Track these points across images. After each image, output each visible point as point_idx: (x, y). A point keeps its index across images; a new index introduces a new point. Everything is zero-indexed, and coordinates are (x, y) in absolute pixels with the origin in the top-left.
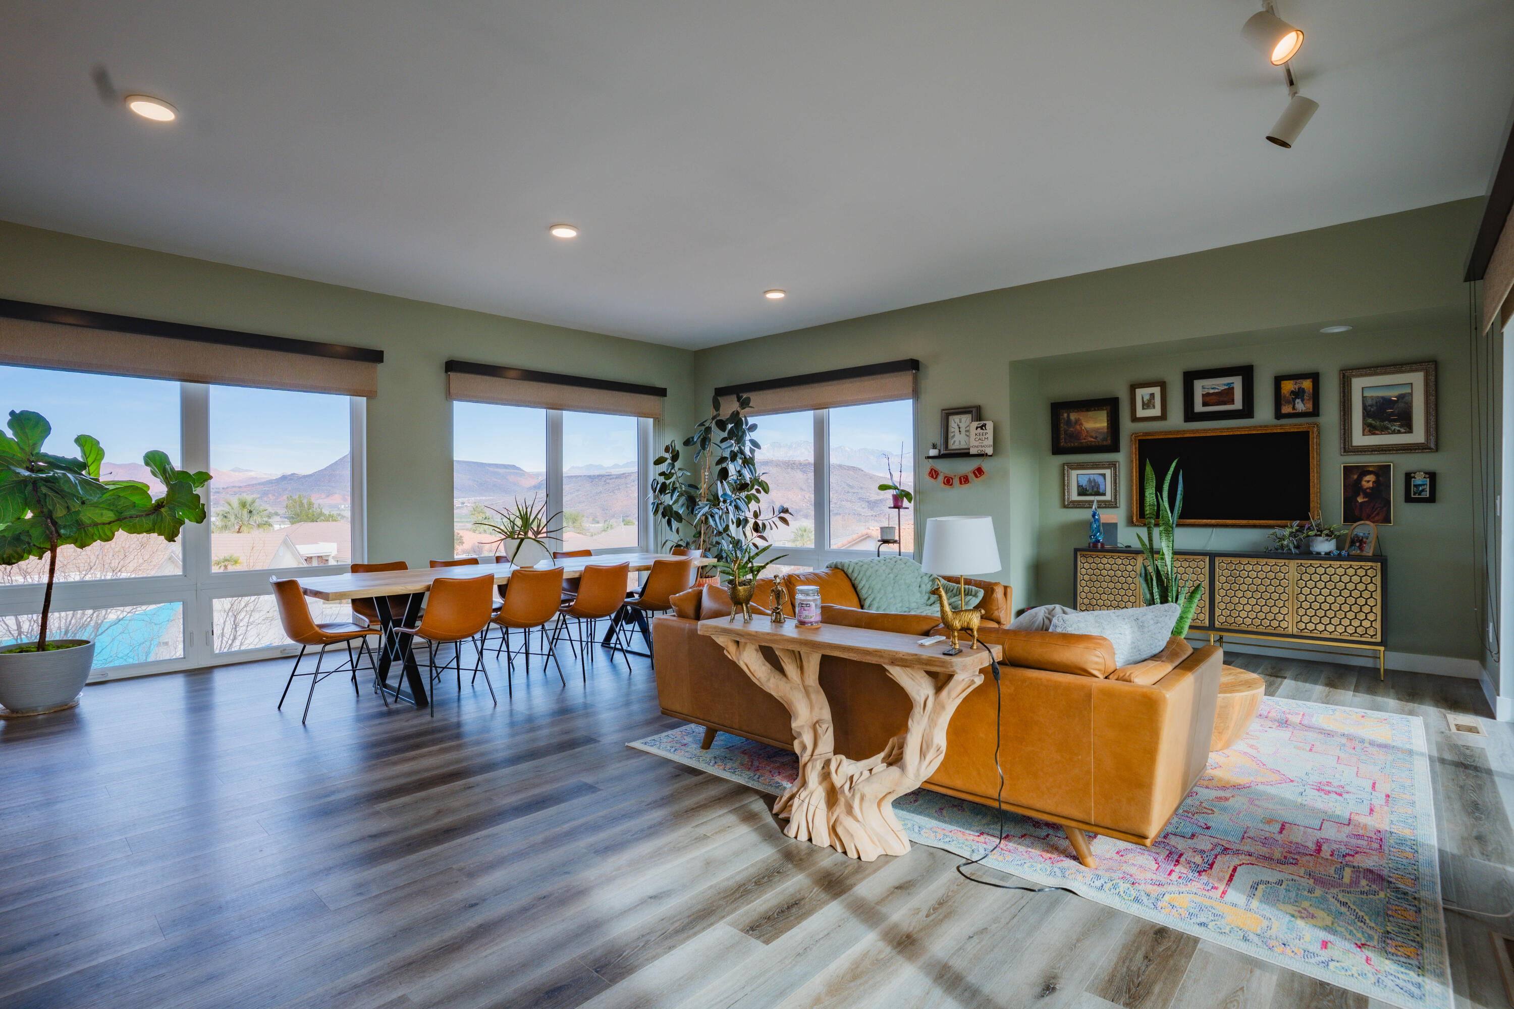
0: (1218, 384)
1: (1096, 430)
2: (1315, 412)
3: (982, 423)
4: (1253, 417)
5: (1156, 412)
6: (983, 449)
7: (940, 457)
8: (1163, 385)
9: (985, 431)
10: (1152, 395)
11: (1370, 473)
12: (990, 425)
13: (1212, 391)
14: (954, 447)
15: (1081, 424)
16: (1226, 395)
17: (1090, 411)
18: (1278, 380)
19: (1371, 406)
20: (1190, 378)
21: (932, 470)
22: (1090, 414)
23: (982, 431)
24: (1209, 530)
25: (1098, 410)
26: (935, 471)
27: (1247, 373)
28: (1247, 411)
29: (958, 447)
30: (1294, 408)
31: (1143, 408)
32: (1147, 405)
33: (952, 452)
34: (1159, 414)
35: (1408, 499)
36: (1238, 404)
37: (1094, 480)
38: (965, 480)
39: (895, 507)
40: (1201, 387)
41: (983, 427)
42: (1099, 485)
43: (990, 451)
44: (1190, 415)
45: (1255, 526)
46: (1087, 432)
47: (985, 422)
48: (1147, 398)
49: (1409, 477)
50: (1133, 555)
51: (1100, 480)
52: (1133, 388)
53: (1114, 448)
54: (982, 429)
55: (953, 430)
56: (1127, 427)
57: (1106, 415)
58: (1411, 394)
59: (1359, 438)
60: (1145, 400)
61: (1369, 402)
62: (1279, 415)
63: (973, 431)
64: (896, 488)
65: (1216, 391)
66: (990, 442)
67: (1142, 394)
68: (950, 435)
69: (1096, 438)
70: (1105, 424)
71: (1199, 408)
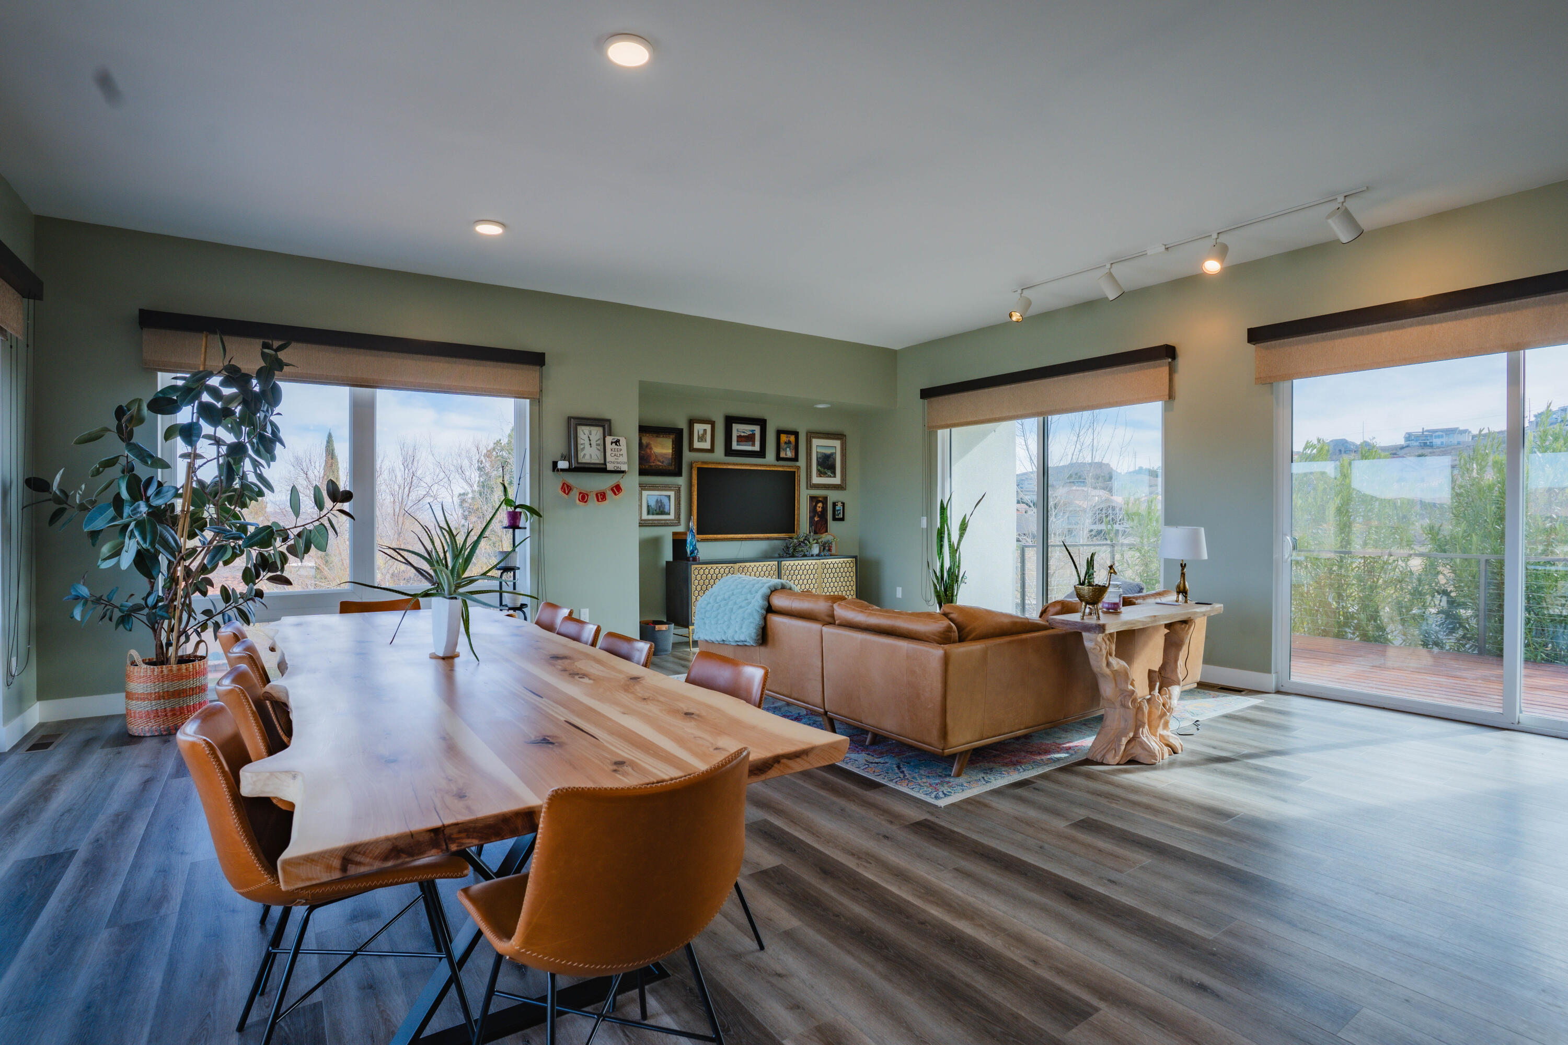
0: (746, 429)
1: (663, 455)
2: (796, 459)
3: (616, 438)
4: (765, 458)
5: (707, 445)
6: (619, 465)
7: (569, 470)
8: (713, 424)
9: (619, 447)
10: (705, 430)
11: (820, 501)
12: (623, 441)
13: (743, 434)
14: (584, 461)
15: (651, 448)
16: (750, 438)
17: (660, 437)
18: (779, 433)
19: (820, 458)
20: (730, 421)
21: (564, 484)
22: (659, 440)
23: (616, 447)
24: (739, 543)
25: (666, 437)
26: (568, 486)
27: (762, 423)
28: (761, 454)
29: (588, 461)
30: (786, 455)
31: (698, 441)
32: (702, 439)
33: (582, 466)
34: (709, 447)
35: (835, 519)
36: (757, 448)
37: (661, 500)
38: (602, 496)
39: (510, 527)
40: (738, 429)
41: (617, 442)
42: (665, 505)
43: (624, 467)
44: (729, 451)
45: (768, 539)
46: (656, 456)
47: (619, 438)
48: (701, 432)
49: (834, 505)
51: (665, 501)
52: (691, 423)
53: (679, 473)
54: (616, 445)
55: (582, 442)
56: (687, 456)
57: (671, 443)
58: (836, 453)
59: (816, 480)
60: (700, 434)
61: (819, 456)
62: (778, 458)
63: (609, 446)
64: (511, 503)
65: (745, 434)
66: (624, 459)
67: (698, 428)
68: (580, 447)
69: (663, 462)
70: (671, 451)
71: (735, 446)
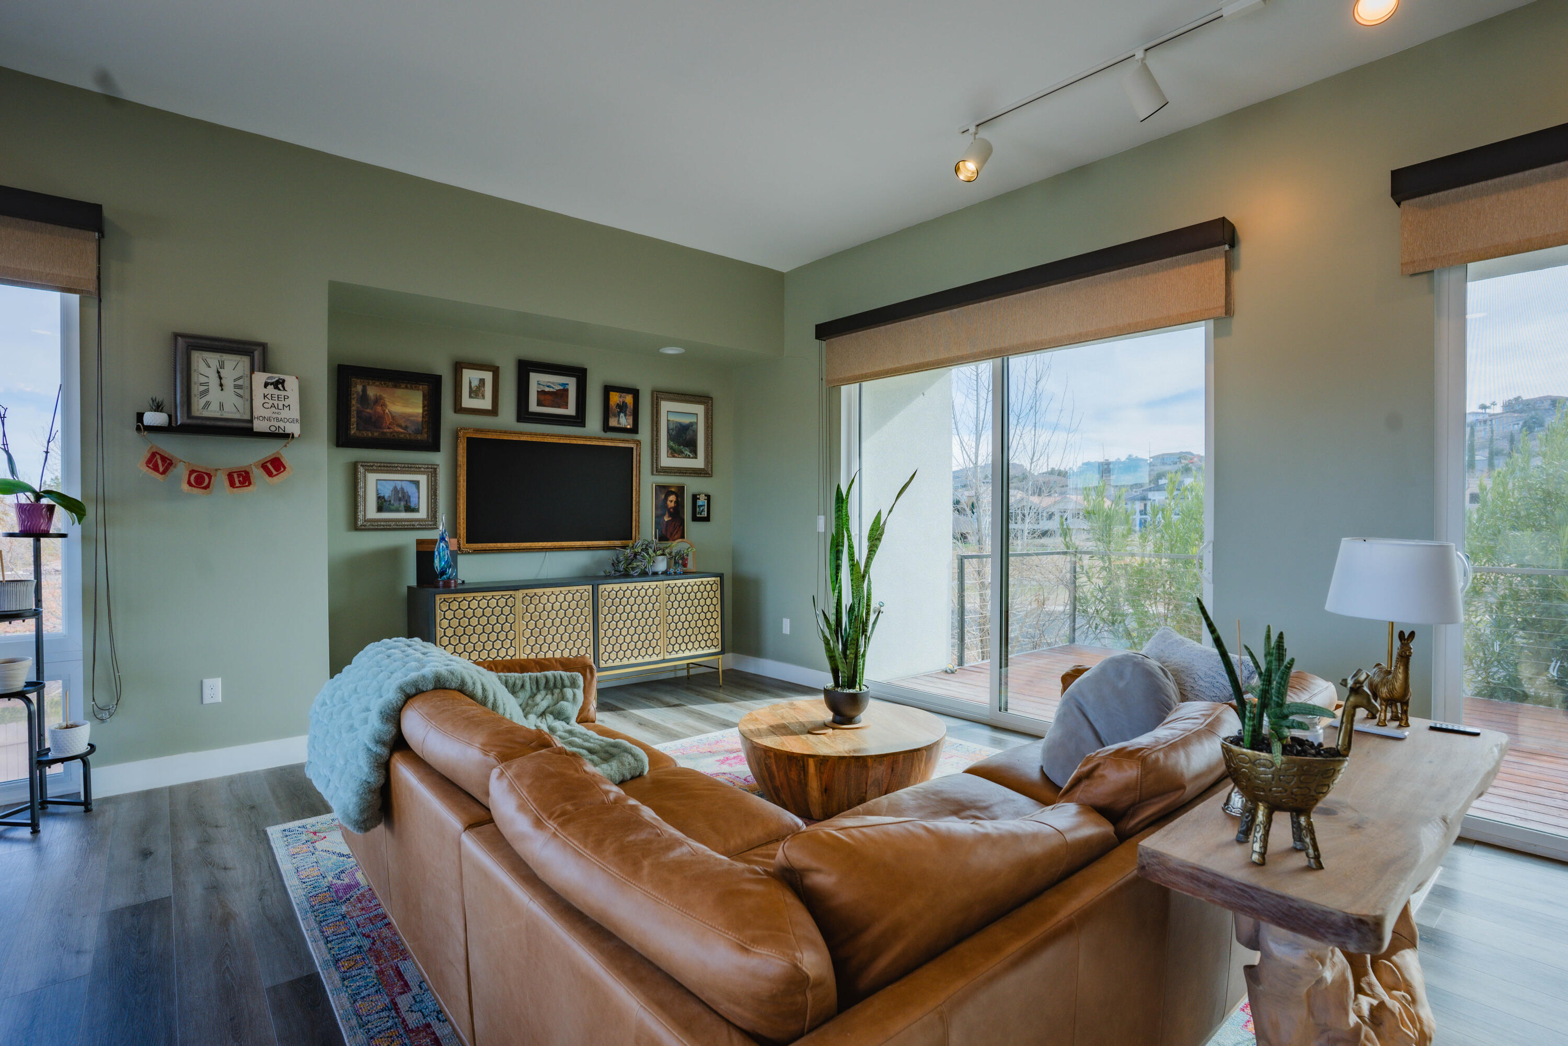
0: (554, 381)
1: (407, 417)
2: (635, 430)
3: (276, 377)
4: (584, 426)
5: (485, 403)
6: (281, 424)
7: (169, 429)
8: (495, 371)
9: (282, 393)
10: (482, 381)
11: (673, 493)
12: (292, 384)
13: (547, 389)
14: (206, 414)
15: (384, 405)
16: (560, 397)
17: (400, 387)
18: (607, 390)
19: (672, 429)
20: (525, 368)
21: (153, 455)
22: (399, 392)
23: (276, 392)
24: (542, 554)
25: (411, 388)
26: (164, 459)
27: (580, 374)
28: (579, 419)
29: (218, 415)
30: (619, 423)
31: (470, 397)
32: (476, 393)
33: (199, 422)
34: (489, 407)
35: (695, 519)
36: (571, 410)
37: (402, 489)
38: (240, 479)
39: (24, 534)
40: (537, 381)
41: (279, 384)
42: (409, 497)
43: (294, 429)
44: (523, 414)
45: (588, 548)
46: (393, 417)
47: (282, 377)
48: (475, 383)
49: (695, 498)
50: (511, 593)
51: (411, 489)
52: (458, 367)
53: (434, 446)
54: (276, 388)
55: (203, 379)
56: (449, 418)
57: (421, 398)
58: (697, 423)
59: (666, 461)
60: (473, 385)
61: (671, 427)
62: (606, 428)
63: (259, 391)
64: (24, 488)
65: (551, 390)
66: (295, 413)
67: (470, 377)
68: (196, 389)
69: (406, 428)
70: (420, 411)
71: (533, 407)
